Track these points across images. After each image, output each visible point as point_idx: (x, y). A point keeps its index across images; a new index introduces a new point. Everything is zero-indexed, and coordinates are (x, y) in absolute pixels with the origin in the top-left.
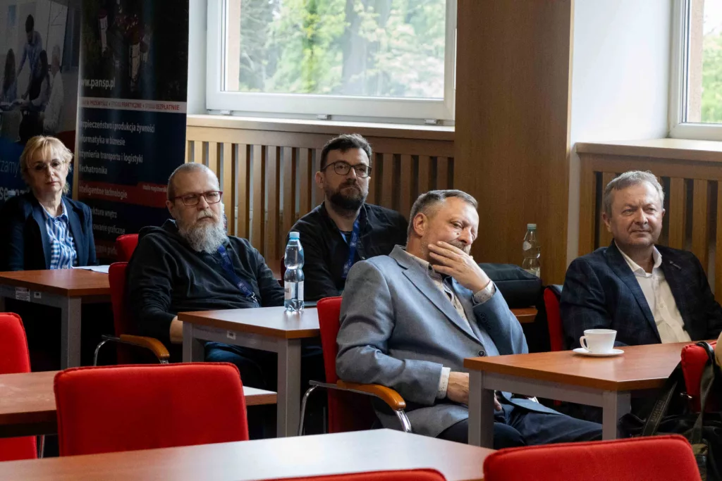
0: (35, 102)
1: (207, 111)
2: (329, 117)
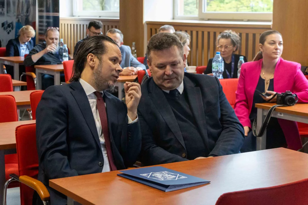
0: (28, 14)
1: (73, 16)
2: (100, 17)
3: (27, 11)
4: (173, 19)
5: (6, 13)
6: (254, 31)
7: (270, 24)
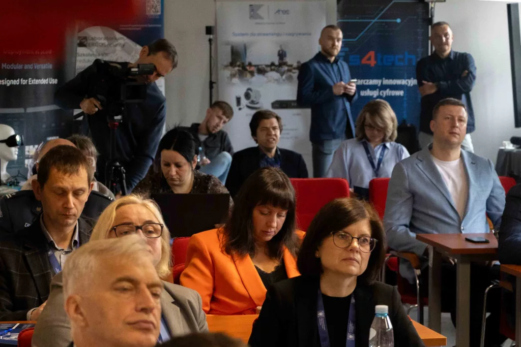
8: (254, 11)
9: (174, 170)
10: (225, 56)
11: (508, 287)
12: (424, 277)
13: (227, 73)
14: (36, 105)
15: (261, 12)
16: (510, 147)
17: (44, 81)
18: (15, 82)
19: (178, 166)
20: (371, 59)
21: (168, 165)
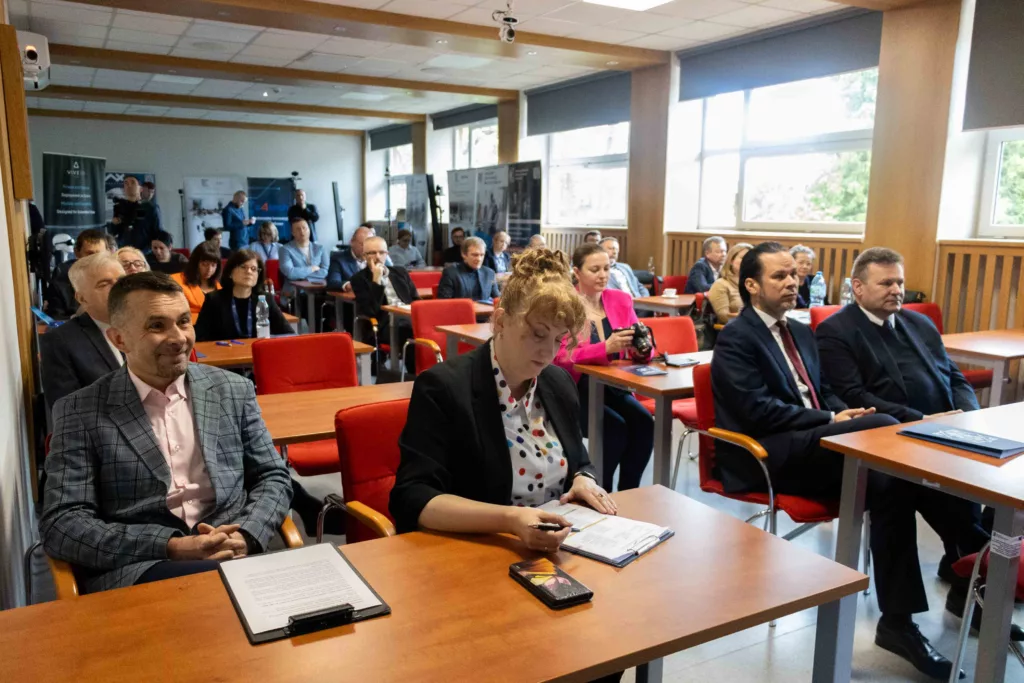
3: (493, 218)
4: (698, 228)
5: (458, 219)
6: (833, 246)
7: (862, 237)
8: (204, 183)
9: (159, 251)
10: (190, 205)
11: (331, 303)
12: (292, 303)
13: (192, 213)
14: (83, 224)
15: (208, 183)
16: (336, 250)
17: (86, 212)
18: (70, 212)
19: (162, 248)
20: (266, 207)
21: (156, 248)
